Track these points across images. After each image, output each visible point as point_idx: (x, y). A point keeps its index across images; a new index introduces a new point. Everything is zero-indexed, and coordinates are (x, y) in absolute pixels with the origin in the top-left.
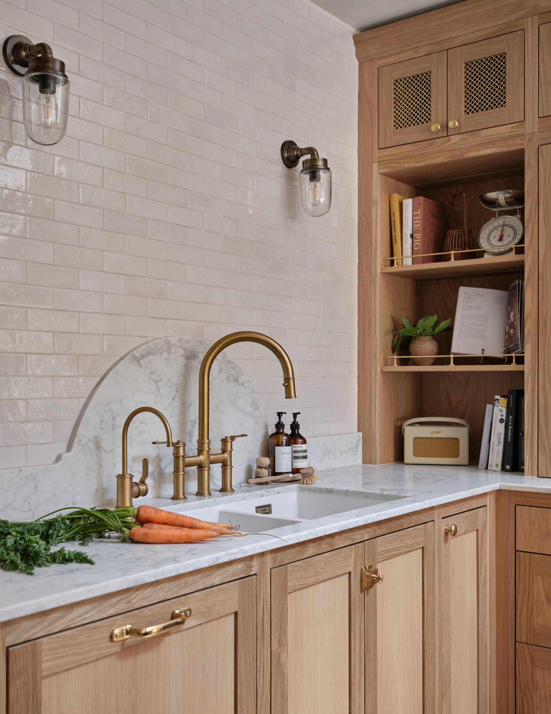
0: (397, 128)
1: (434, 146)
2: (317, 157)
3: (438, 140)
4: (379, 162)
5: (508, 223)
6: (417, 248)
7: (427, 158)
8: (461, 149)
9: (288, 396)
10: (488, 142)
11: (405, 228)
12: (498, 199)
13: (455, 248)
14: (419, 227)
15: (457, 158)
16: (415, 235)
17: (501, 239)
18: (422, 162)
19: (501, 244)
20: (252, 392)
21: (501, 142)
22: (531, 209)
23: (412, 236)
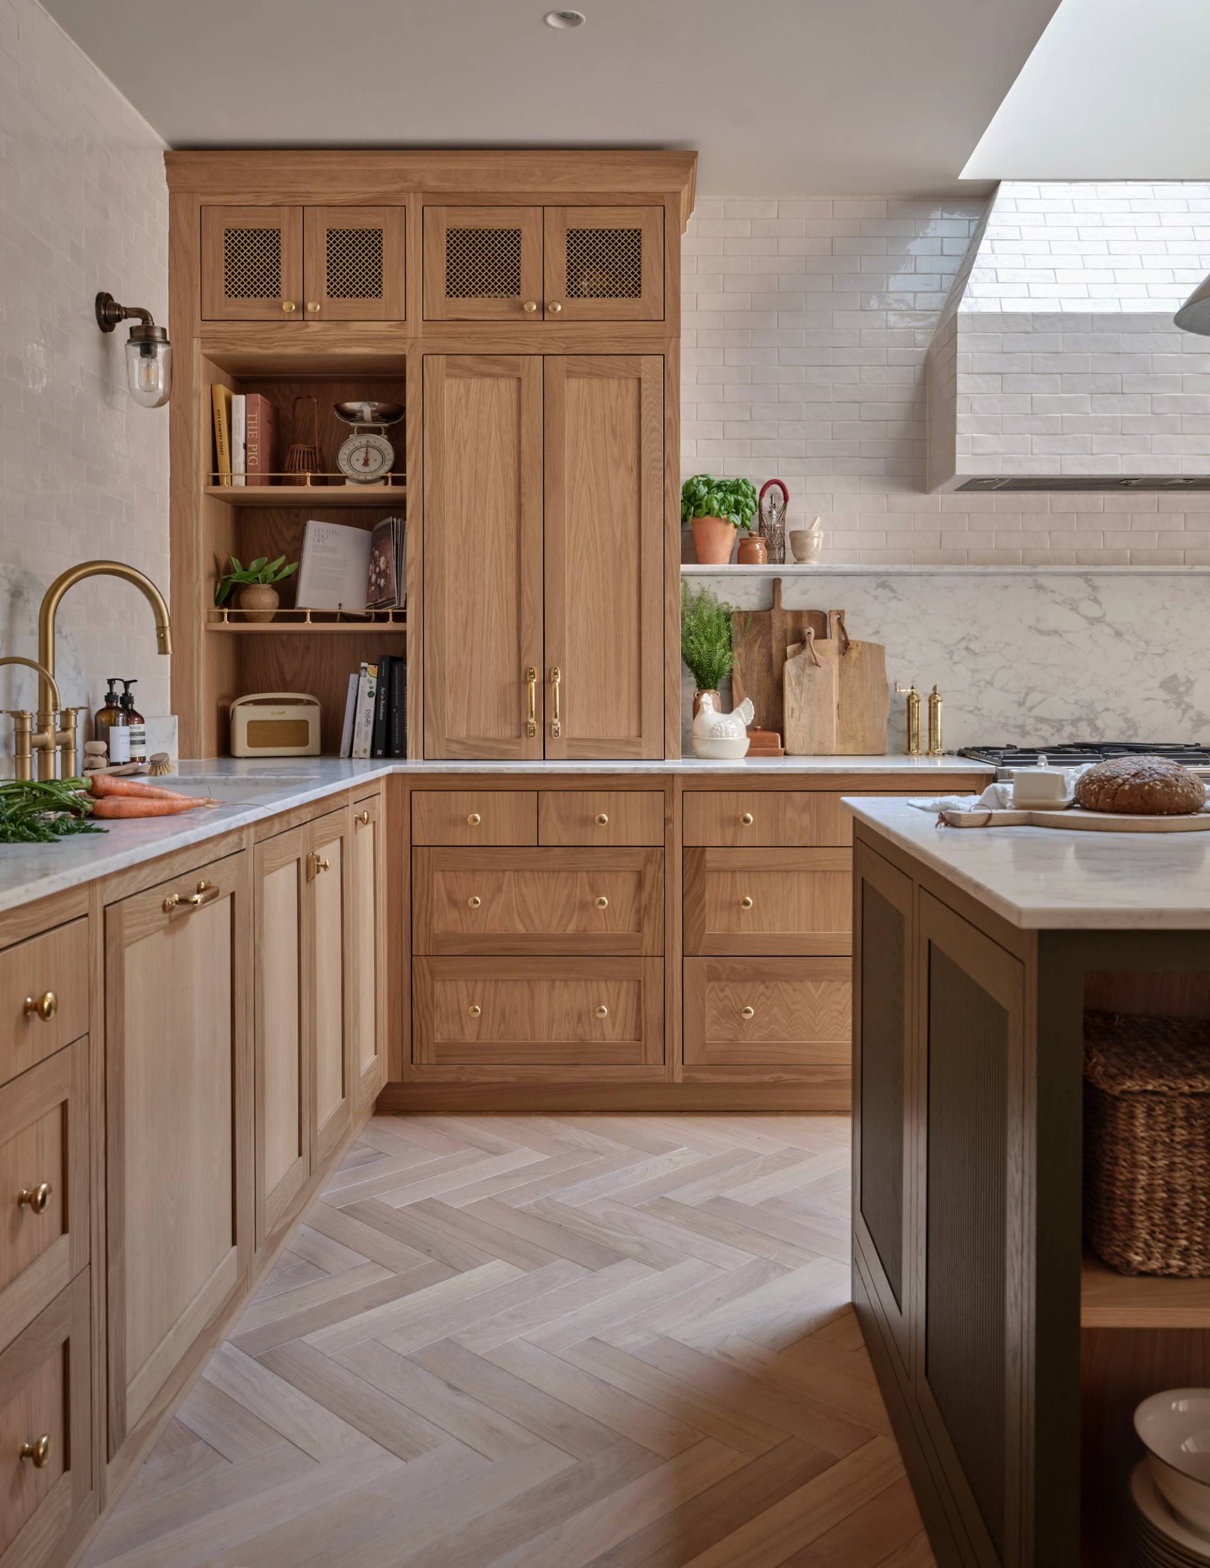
0: (230, 296)
1: (285, 330)
2: (151, 325)
3: (291, 323)
4: (202, 338)
5: (372, 443)
6: (252, 464)
7: (275, 344)
8: (322, 341)
9: (163, 650)
10: (359, 339)
11: (236, 434)
12: (362, 411)
13: (304, 468)
14: (255, 435)
15: (317, 353)
16: (249, 446)
17: (366, 463)
18: (268, 349)
19: (366, 469)
20: (75, 650)
21: (376, 341)
22: (414, 430)
23: (245, 447)
